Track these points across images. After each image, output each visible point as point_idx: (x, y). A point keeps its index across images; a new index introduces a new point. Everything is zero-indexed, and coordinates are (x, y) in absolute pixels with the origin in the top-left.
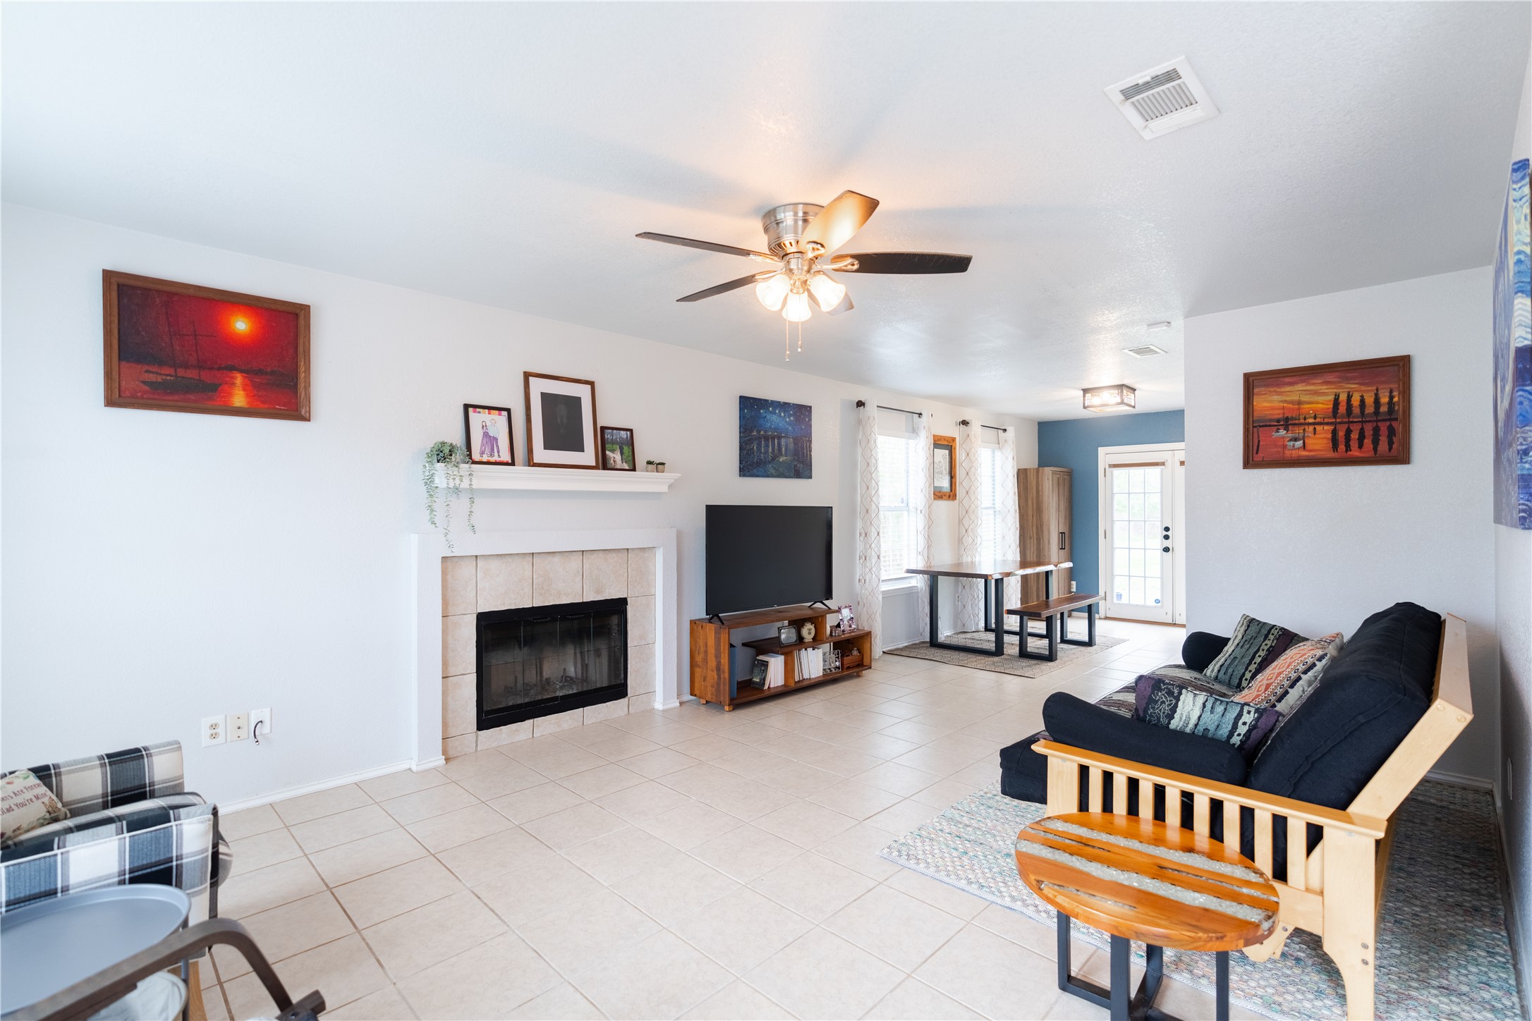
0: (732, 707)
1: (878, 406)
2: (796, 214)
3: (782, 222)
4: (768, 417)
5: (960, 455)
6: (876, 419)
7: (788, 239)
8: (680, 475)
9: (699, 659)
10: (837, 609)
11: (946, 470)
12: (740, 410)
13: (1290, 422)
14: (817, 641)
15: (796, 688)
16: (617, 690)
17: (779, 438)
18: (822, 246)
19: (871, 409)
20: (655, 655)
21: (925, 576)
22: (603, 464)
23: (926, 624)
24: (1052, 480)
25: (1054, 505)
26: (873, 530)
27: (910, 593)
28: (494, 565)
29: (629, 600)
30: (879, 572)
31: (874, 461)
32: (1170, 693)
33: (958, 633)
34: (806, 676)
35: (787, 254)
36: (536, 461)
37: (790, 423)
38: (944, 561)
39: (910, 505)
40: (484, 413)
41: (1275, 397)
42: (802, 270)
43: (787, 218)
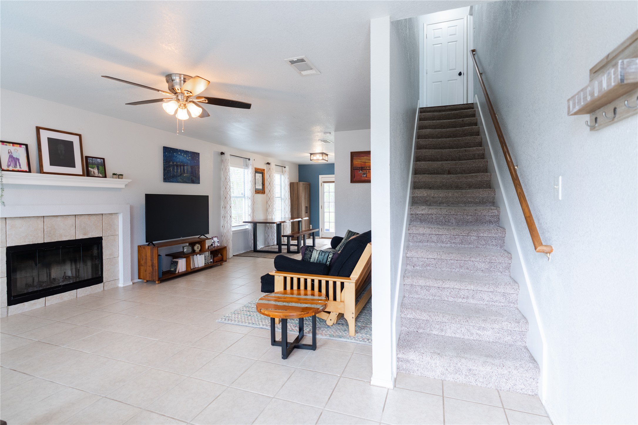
0: (159, 281)
1: (230, 155)
2: (180, 78)
3: (174, 80)
4: (178, 156)
5: (266, 176)
6: (229, 160)
7: (177, 87)
8: (131, 180)
9: (142, 262)
10: (211, 238)
11: (261, 182)
12: (164, 153)
13: (363, 168)
14: (201, 252)
15: (191, 272)
16: (97, 279)
17: (184, 166)
18: (191, 92)
19: (227, 156)
20: (118, 262)
21: (252, 224)
22: (87, 173)
23: (252, 243)
24: (303, 187)
25: (303, 196)
26: (228, 206)
27: (245, 231)
28: (18, 222)
29: (103, 238)
30: (231, 223)
31: (229, 177)
32: (310, 251)
33: (266, 247)
34: (196, 266)
35: (177, 93)
36: (45, 171)
37: (189, 160)
38: (260, 218)
39: (246, 196)
40: (10, 145)
41: (359, 160)
42: (184, 100)
43: (177, 79)
